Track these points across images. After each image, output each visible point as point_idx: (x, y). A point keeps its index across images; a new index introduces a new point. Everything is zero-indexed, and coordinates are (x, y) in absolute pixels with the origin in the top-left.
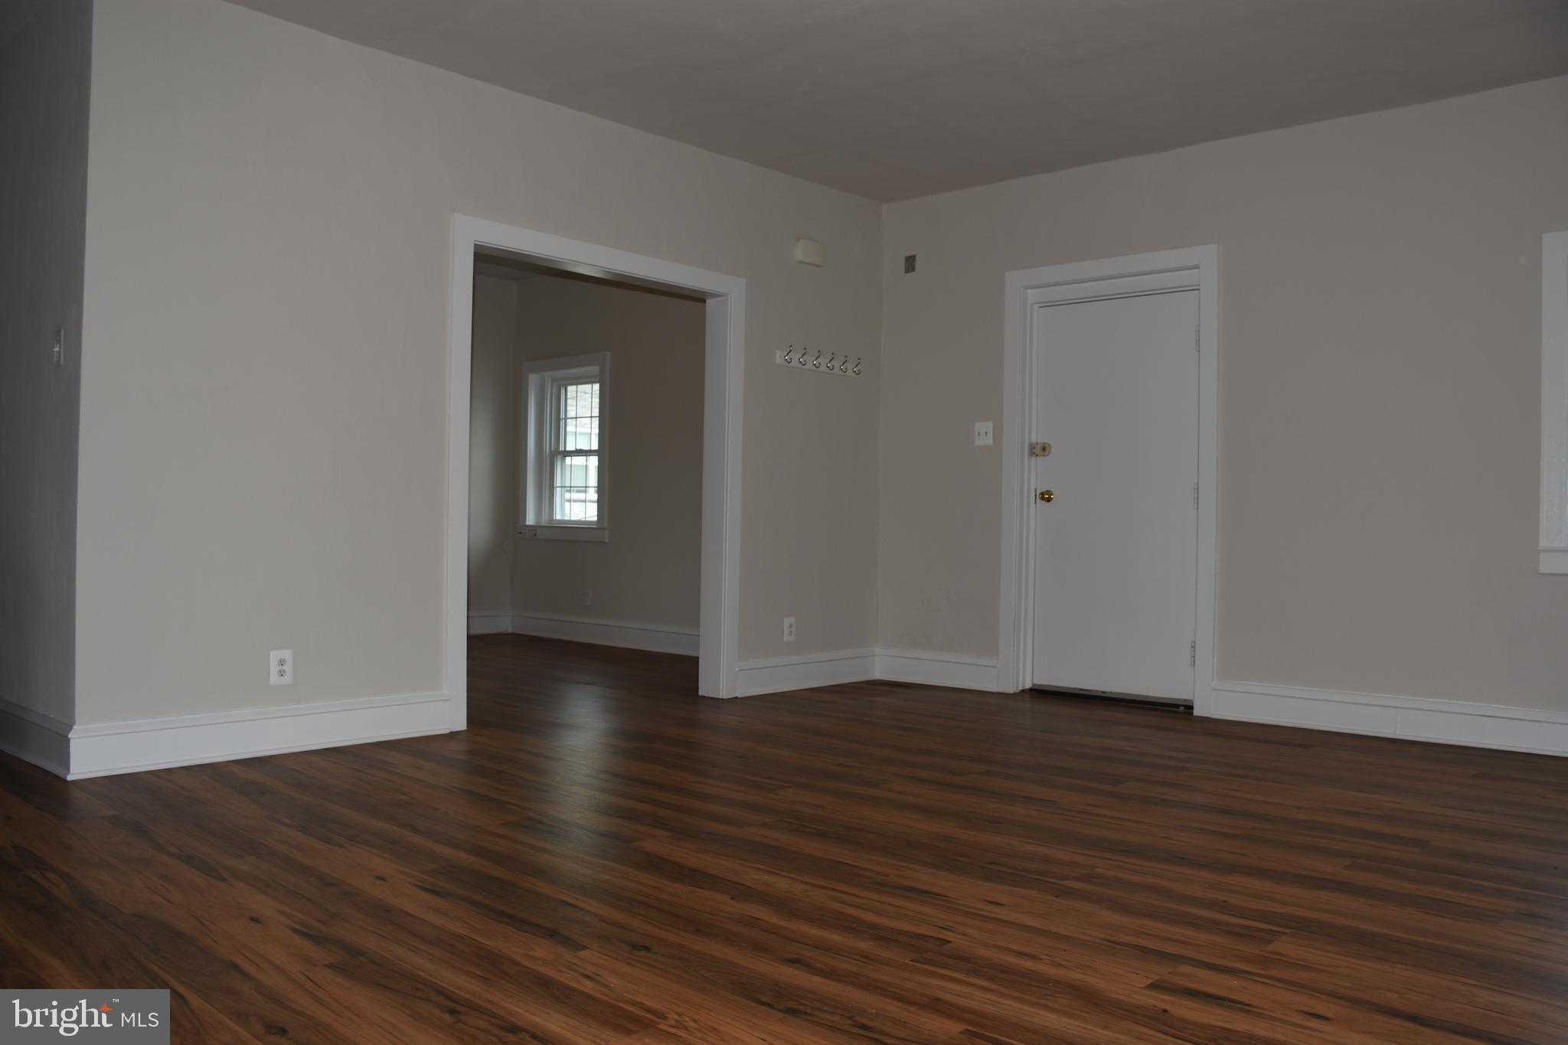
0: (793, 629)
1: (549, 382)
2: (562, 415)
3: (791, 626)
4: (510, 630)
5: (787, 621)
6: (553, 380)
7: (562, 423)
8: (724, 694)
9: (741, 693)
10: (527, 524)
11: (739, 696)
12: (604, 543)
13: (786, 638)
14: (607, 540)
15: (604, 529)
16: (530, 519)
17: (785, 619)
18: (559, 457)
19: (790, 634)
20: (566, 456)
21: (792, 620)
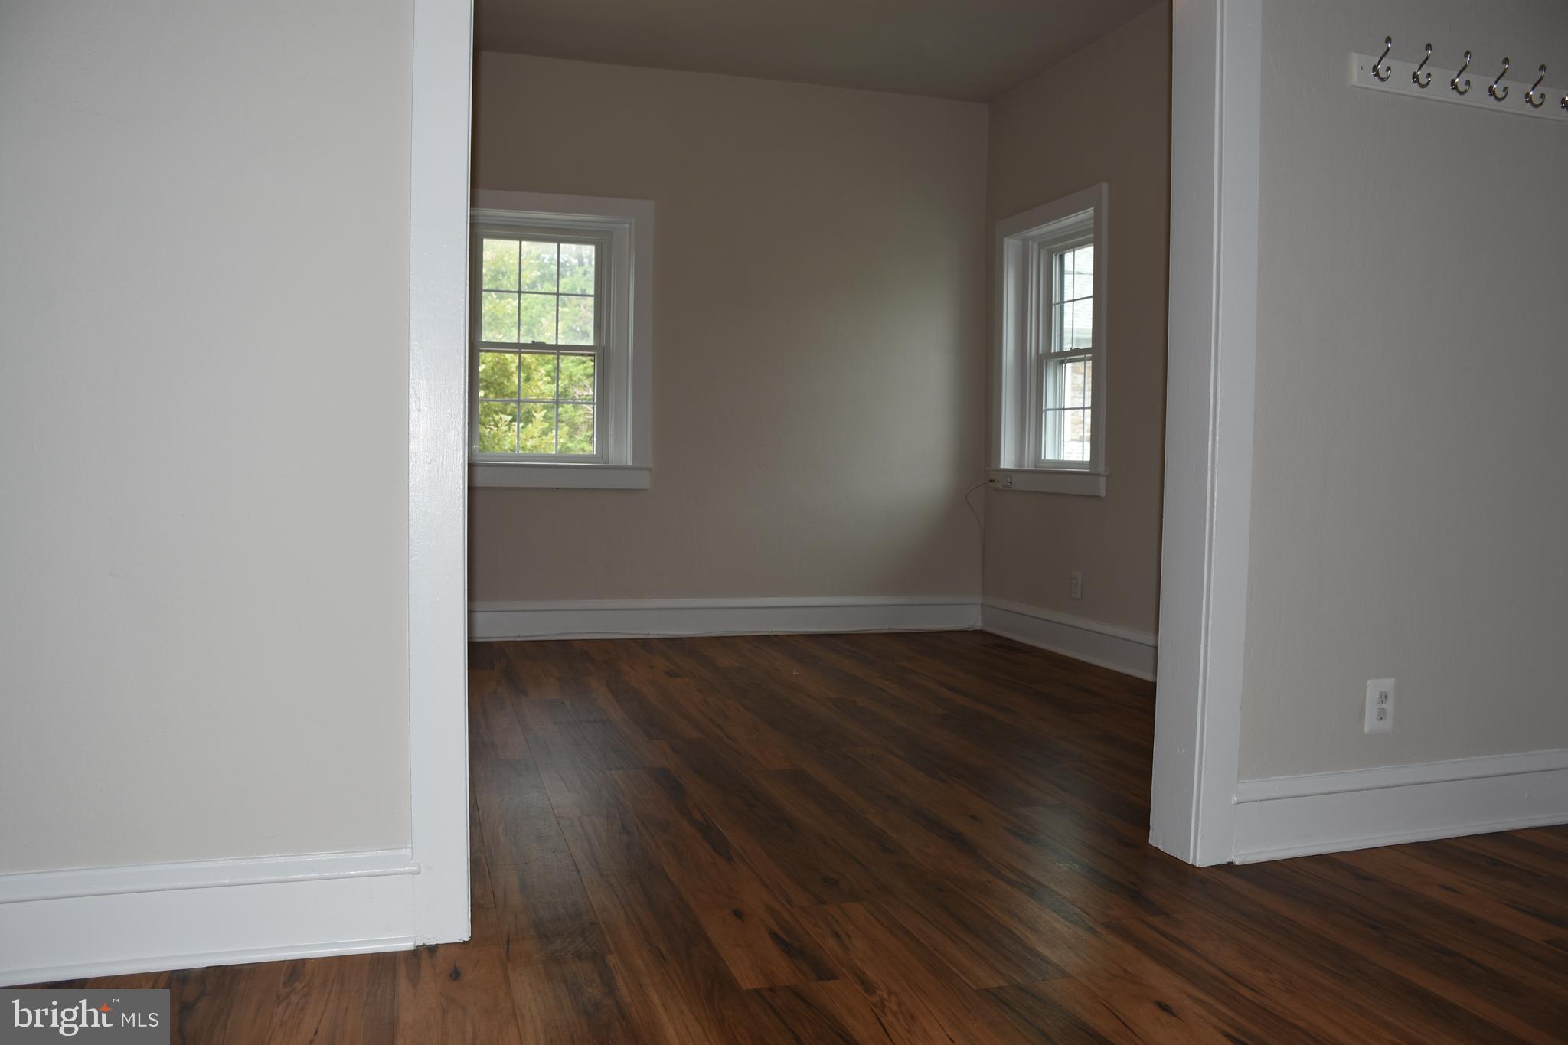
0: (1389, 706)
1: (1034, 247)
2: (1056, 299)
3: (1384, 697)
4: (978, 625)
5: (1373, 688)
6: (1041, 246)
7: (1055, 310)
8: (1201, 854)
9: (1243, 855)
10: (1002, 467)
11: (1237, 862)
12: (1099, 497)
13: (1370, 724)
14: (1103, 494)
15: (1099, 475)
16: (1007, 459)
17: (1369, 682)
18: (1051, 364)
19: (1381, 716)
20: (1062, 362)
21: (1388, 684)
